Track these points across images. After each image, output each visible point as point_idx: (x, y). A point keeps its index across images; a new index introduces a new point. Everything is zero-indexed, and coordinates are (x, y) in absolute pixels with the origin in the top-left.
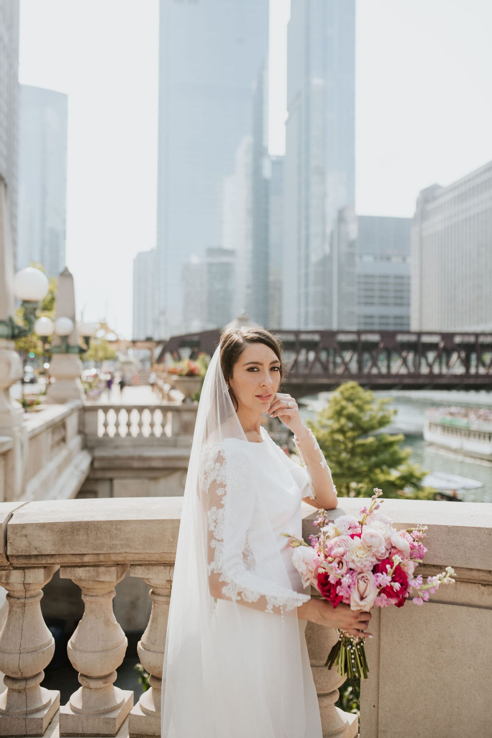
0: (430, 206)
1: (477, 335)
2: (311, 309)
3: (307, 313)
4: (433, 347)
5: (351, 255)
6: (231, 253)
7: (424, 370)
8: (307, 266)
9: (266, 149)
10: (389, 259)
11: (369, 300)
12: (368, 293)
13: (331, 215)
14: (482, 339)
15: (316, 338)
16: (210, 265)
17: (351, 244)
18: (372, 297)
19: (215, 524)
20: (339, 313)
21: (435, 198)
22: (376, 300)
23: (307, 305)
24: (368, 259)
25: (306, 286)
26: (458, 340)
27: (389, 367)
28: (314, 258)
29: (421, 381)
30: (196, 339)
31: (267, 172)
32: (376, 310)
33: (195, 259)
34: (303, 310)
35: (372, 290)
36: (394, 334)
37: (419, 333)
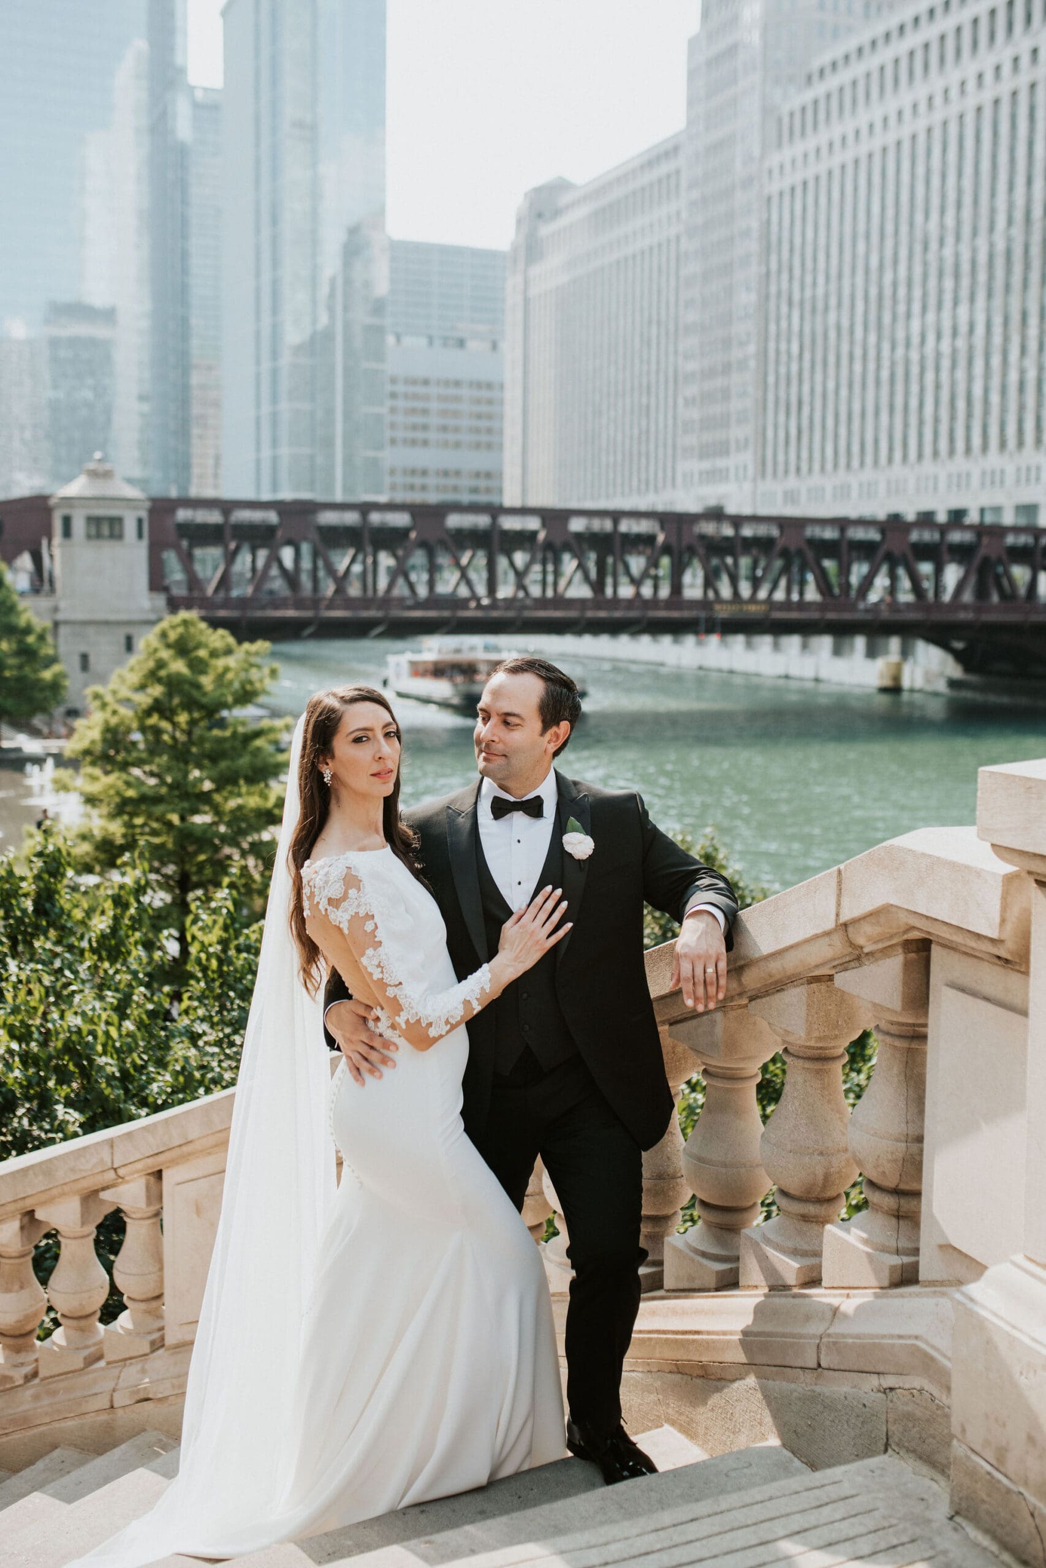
0: (545, 230)
1: (616, 516)
2: (285, 451)
3: (275, 459)
4: (524, 539)
5: (378, 331)
6: (108, 315)
8: (275, 355)
9: (182, 71)
10: (461, 343)
11: (420, 435)
12: (419, 420)
13: (333, 240)
14: (624, 526)
16: (54, 343)
17: (378, 307)
18: (425, 427)
19: (380, 969)
20: (348, 460)
21: (557, 213)
22: (432, 436)
23: (275, 443)
24: (414, 342)
25: (274, 399)
26: (577, 525)
27: (433, 582)
28: (293, 336)
31: (184, 129)
33: (19, 330)
34: (266, 453)
35: (425, 412)
36: (442, 510)
37: (496, 511)
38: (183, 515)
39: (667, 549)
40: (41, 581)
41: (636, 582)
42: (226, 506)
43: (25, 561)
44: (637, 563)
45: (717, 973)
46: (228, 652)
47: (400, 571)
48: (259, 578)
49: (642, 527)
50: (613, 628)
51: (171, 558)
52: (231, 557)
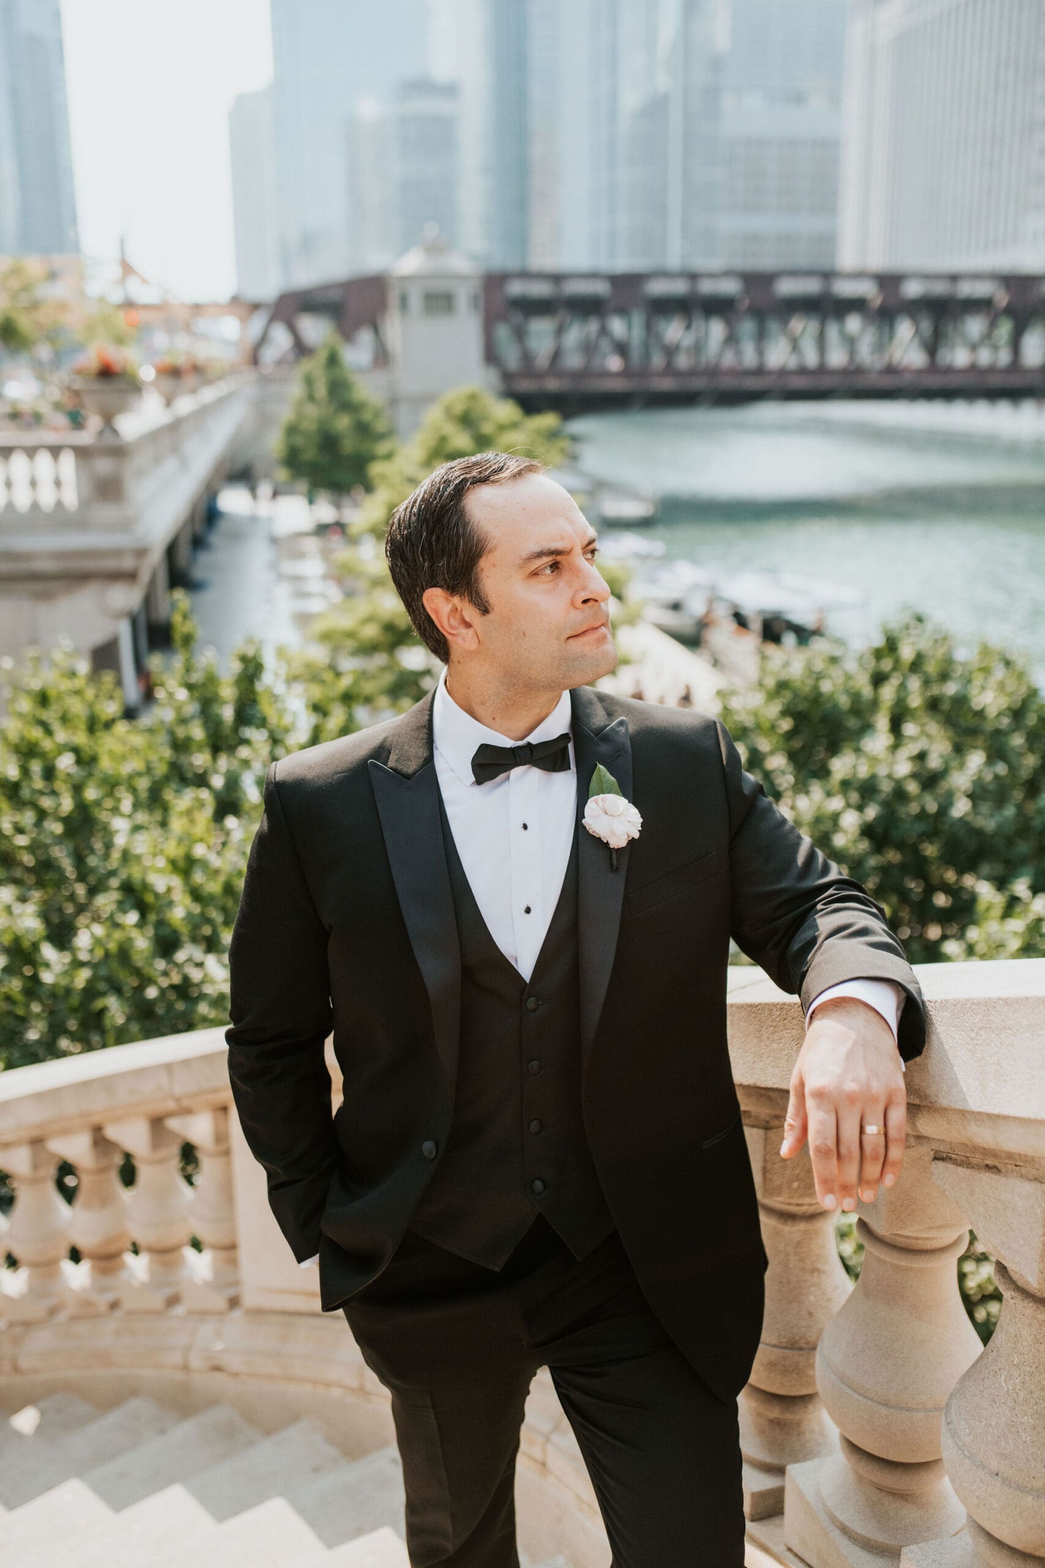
1: (954, 278)
2: (621, 222)
3: (613, 231)
4: (857, 305)
5: (712, 94)
6: (451, 91)
7: (837, 358)
8: (612, 121)
10: (801, 99)
11: (755, 199)
15: (600, 288)
16: (404, 121)
17: (716, 65)
18: (761, 191)
20: (685, 228)
22: (771, 199)
23: (613, 213)
24: (755, 101)
25: (612, 167)
26: (912, 289)
27: (760, 353)
28: (631, 99)
29: (826, 382)
30: (334, 296)
32: (768, 223)
33: (369, 109)
36: (772, 277)
37: (828, 275)
38: (516, 288)
39: (1009, 311)
40: (382, 357)
41: (974, 347)
42: (557, 278)
43: (365, 337)
44: (975, 326)
45: (886, 1135)
46: (514, 426)
47: (732, 339)
48: (589, 348)
49: (981, 289)
50: (948, 394)
51: (503, 332)
52: (560, 331)
